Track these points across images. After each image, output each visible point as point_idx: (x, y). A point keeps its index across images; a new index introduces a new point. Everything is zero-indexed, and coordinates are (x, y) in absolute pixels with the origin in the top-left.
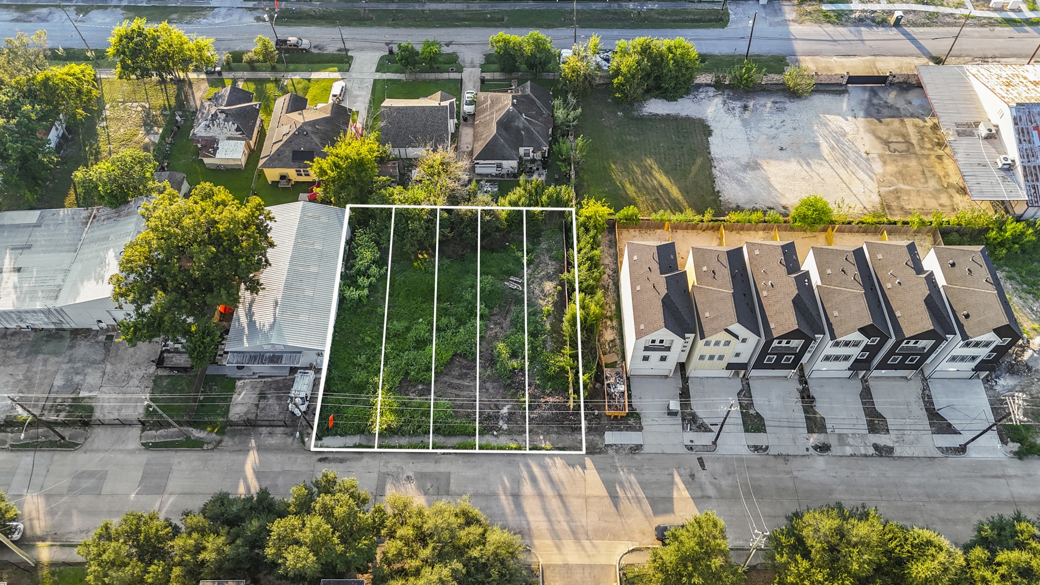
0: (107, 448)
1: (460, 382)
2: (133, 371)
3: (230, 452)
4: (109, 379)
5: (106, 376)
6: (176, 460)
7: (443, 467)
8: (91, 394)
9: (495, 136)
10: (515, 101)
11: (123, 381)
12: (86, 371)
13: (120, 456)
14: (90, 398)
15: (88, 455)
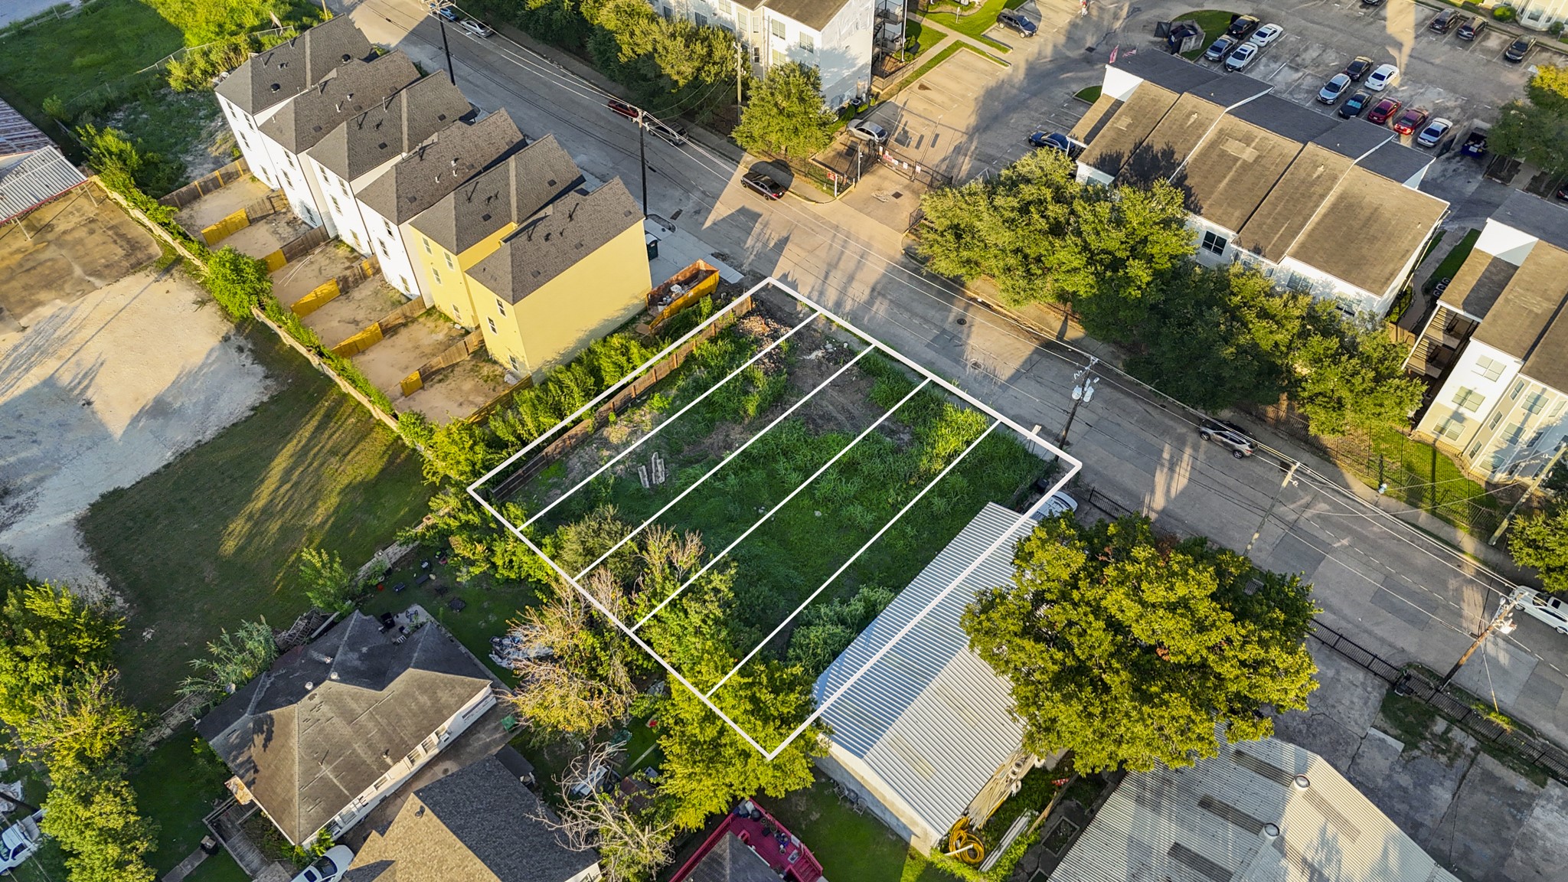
0: (1366, 635)
1: (835, 414)
2: (1300, 731)
3: (1183, 522)
4: (1347, 743)
5: (1350, 751)
6: (1263, 555)
7: (930, 355)
8: (1382, 735)
9: (416, 667)
10: (309, 686)
11: (1321, 724)
12: (1387, 784)
13: (1347, 611)
14: (1385, 732)
15: (1400, 644)
